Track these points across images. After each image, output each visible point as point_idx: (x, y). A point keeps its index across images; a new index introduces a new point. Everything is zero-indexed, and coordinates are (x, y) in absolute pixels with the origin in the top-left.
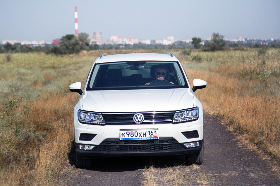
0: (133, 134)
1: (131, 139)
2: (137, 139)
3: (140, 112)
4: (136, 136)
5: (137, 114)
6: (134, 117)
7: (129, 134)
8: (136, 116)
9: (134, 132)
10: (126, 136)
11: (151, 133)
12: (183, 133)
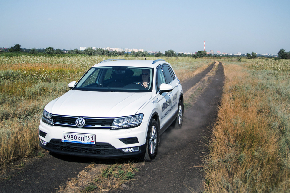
0: (72, 137)
1: (70, 142)
2: (76, 142)
3: (82, 117)
4: (75, 139)
5: (79, 119)
6: (77, 121)
7: (69, 137)
8: (78, 120)
9: (74, 135)
10: (67, 138)
11: (88, 138)
12: (121, 139)
